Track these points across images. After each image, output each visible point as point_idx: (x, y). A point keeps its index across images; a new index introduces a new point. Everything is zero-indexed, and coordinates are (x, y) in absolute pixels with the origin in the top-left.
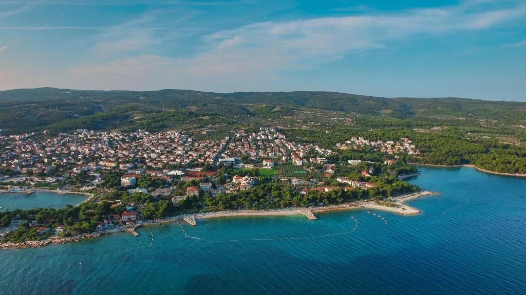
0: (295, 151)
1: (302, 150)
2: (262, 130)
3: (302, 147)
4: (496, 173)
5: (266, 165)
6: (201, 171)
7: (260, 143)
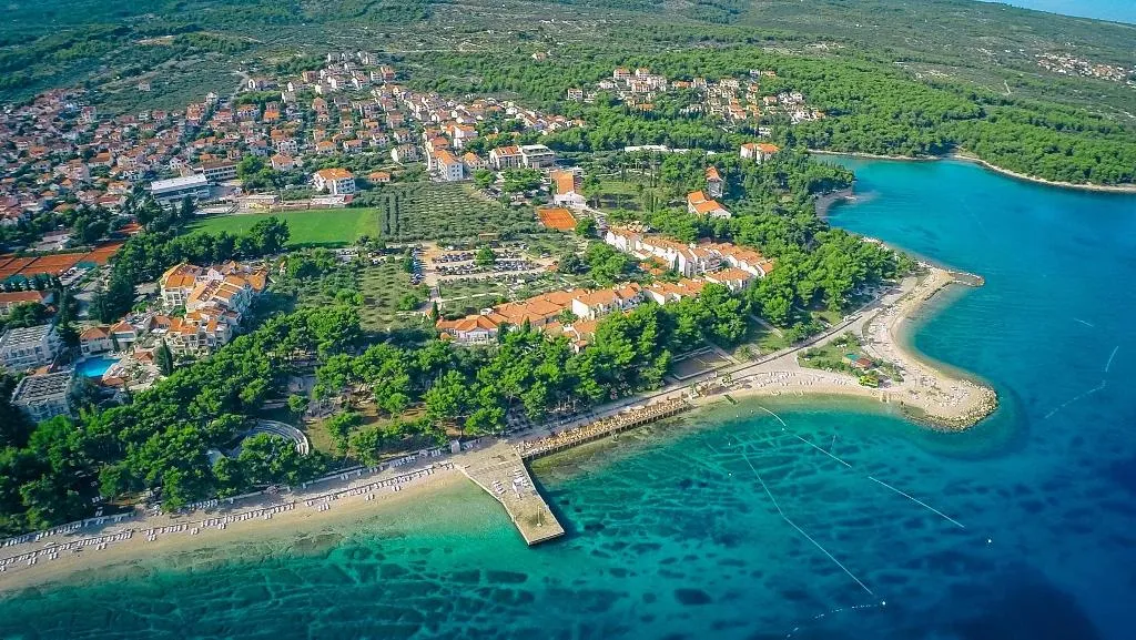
0: (436, 123)
1: (460, 120)
2: (333, 62)
3: (462, 107)
4: (1042, 180)
5: (326, 192)
6: (70, 245)
7: (317, 105)
